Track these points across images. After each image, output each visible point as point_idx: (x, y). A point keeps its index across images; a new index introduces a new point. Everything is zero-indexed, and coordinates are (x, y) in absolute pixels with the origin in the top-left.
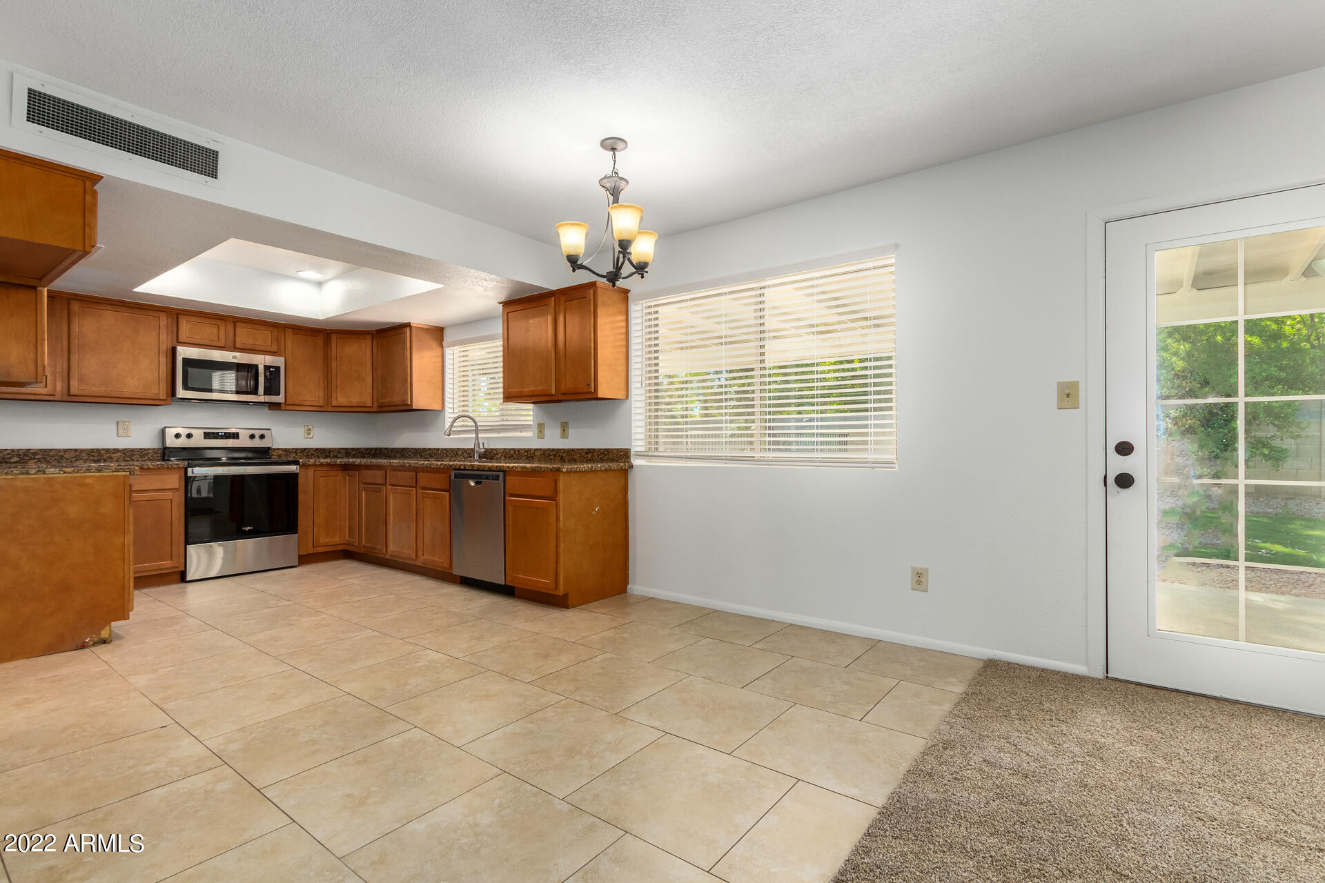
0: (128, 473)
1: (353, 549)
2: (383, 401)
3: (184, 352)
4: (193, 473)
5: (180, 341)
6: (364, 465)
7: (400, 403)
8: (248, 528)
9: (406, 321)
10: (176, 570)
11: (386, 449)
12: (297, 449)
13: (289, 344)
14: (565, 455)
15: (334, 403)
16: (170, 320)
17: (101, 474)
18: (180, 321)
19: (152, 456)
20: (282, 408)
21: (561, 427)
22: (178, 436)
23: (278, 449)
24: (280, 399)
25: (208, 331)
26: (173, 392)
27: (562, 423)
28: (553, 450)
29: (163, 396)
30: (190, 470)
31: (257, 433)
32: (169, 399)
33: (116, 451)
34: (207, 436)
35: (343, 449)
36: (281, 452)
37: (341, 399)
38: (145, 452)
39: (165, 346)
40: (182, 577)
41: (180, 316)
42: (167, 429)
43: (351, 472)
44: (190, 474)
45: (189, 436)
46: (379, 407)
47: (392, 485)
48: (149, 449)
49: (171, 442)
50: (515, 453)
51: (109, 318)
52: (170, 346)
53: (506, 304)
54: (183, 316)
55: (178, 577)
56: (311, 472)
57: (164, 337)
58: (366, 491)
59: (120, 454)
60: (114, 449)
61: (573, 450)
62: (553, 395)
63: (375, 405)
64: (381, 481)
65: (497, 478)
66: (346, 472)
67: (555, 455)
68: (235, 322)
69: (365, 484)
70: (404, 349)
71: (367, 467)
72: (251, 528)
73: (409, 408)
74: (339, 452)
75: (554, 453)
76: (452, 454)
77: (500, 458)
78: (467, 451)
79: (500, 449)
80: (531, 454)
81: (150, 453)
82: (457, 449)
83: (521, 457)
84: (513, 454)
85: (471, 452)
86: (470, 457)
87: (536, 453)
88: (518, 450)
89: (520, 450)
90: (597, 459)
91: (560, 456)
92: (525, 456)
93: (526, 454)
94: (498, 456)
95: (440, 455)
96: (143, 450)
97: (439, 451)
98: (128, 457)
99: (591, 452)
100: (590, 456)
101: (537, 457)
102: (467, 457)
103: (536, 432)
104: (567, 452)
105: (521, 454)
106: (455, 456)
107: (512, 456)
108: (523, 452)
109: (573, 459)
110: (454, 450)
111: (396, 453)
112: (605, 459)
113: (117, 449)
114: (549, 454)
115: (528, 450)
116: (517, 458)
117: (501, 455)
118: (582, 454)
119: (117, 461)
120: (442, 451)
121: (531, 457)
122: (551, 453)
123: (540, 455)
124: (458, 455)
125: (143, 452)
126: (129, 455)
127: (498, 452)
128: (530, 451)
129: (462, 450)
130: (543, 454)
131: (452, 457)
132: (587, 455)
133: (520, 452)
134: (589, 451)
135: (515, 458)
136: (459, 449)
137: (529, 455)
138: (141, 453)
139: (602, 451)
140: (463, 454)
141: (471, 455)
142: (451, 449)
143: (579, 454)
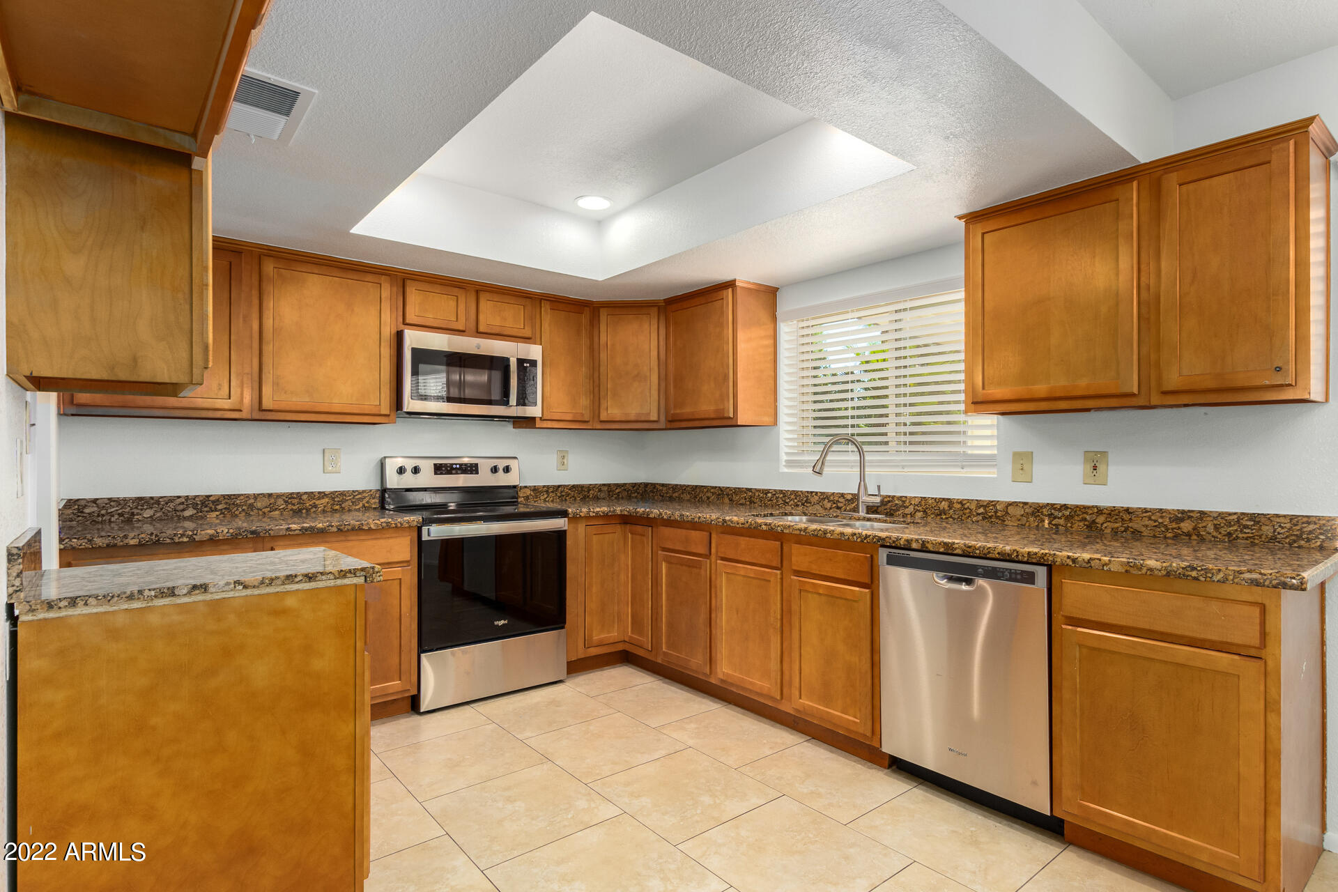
0: (362, 580)
1: (641, 653)
2: (678, 411)
3: (414, 339)
4: (429, 535)
5: (407, 322)
6: (668, 520)
7: (712, 416)
8: (501, 623)
9: (728, 278)
10: (407, 695)
11: (663, 485)
12: (548, 487)
13: (546, 326)
14: (1101, 519)
15: (603, 417)
16: (395, 289)
17: (312, 585)
18: (408, 290)
19: (368, 502)
20: (537, 426)
21: (1086, 460)
22: (401, 471)
23: (526, 487)
24: (534, 411)
25: (444, 307)
26: (398, 403)
27: (1087, 453)
28: (1065, 507)
29: (385, 410)
30: (425, 529)
31: (501, 464)
32: (393, 415)
33: (322, 495)
34: (439, 469)
35: (604, 485)
36: (528, 492)
37: (612, 410)
38: (360, 496)
39: (388, 331)
40: (414, 705)
41: (408, 283)
42: (387, 460)
43: (639, 528)
44: (425, 537)
45: (416, 470)
46: (670, 421)
47: (723, 559)
48: (364, 491)
49: (393, 481)
50: (950, 507)
51: (315, 286)
52: (394, 331)
53: (973, 218)
54: (410, 281)
55: (408, 704)
56: (581, 528)
57: (387, 316)
58: (669, 562)
59: (327, 500)
60: (319, 493)
61: (1127, 510)
62: (1133, 395)
63: (663, 418)
64: (702, 550)
65: (1029, 578)
66: (628, 526)
67: (1068, 518)
68: (477, 292)
69: (664, 549)
70: (721, 325)
71: (670, 523)
72: (506, 622)
73: (729, 423)
74: (600, 491)
75: (1067, 513)
76: (796, 501)
77: (912, 515)
78: (832, 498)
79: (911, 498)
80: (996, 512)
81: (367, 499)
82: (808, 492)
83: (967, 515)
84: (946, 508)
85: (840, 500)
86: (838, 508)
87: (1010, 510)
88: (961, 502)
89: (965, 502)
90: (1215, 534)
91: (1085, 520)
92: (978, 514)
93: (981, 510)
94: (907, 511)
95: (770, 500)
96: (357, 493)
97: (769, 495)
98: (337, 505)
99: (1190, 517)
100: (1186, 526)
101: (1013, 519)
102: (831, 508)
103: (1008, 468)
104: (1110, 514)
105: (968, 511)
106: (803, 504)
107: (943, 512)
108: (973, 507)
109: (1126, 529)
110: (800, 493)
111: (683, 493)
112: (1245, 536)
113: (324, 492)
114: (1052, 514)
115: (988, 504)
116: (956, 517)
117: (914, 509)
118: (1160, 520)
119: (324, 510)
120: (775, 494)
121: (997, 517)
122: (1056, 513)
123: (1022, 515)
124: (810, 503)
125: (357, 497)
126: (339, 501)
127: (907, 504)
128: (994, 506)
129: (819, 494)
130: (1033, 514)
131: (797, 506)
132: (1177, 523)
133: (966, 506)
134: (1184, 515)
135: (951, 517)
136: (812, 492)
137: (990, 514)
138: (353, 498)
139: (1235, 517)
140: (820, 502)
141: (839, 505)
142: (794, 491)
143: (1150, 519)
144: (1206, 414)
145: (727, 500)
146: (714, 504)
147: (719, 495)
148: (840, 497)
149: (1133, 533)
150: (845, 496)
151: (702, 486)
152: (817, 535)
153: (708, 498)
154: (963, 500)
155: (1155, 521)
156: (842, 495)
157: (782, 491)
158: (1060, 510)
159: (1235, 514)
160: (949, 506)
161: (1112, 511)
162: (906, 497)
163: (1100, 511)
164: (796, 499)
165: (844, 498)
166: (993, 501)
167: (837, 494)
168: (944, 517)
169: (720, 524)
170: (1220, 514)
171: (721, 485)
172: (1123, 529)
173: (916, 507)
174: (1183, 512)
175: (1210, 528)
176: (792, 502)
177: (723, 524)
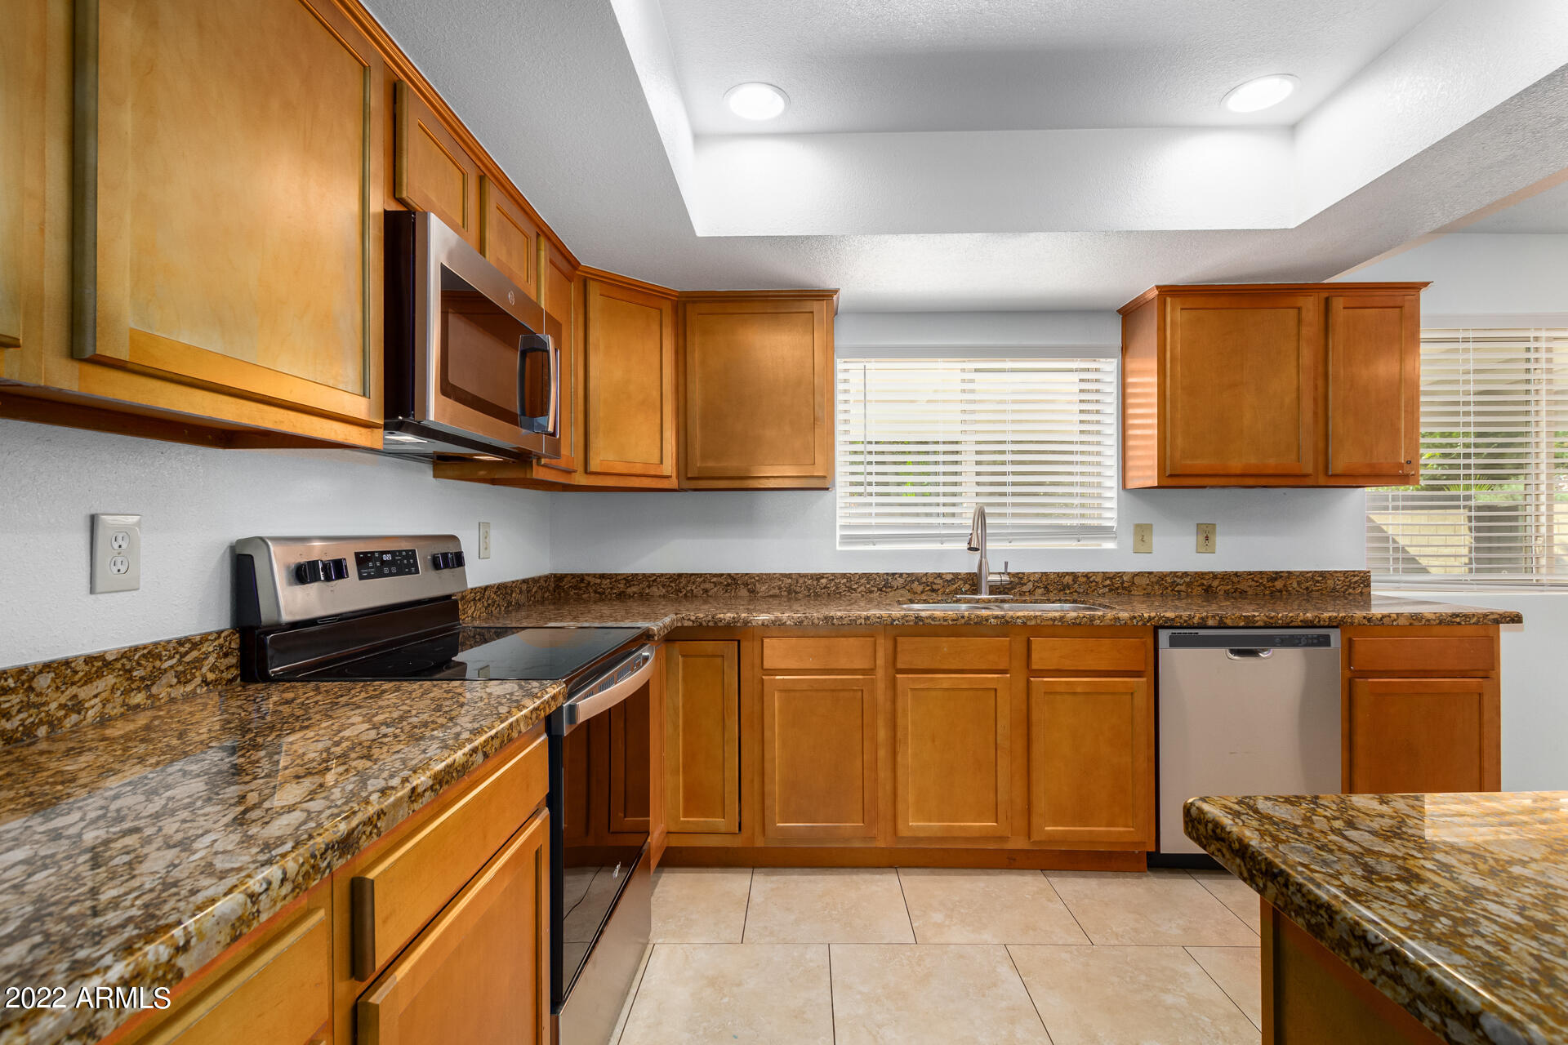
5: (406, 193)
11: (602, 576)
15: (594, 464)
19: (211, 669)
21: (1198, 532)
27: (1198, 524)
28: (1186, 574)
33: (98, 664)
34: (363, 565)
37: (606, 456)
38: (195, 654)
59: (110, 679)
61: (1236, 574)
65: (1325, 641)
66: (677, 645)
67: (1189, 584)
68: (482, 180)
69: (778, 672)
75: (1188, 580)
76: (868, 586)
77: (1031, 593)
78: (924, 579)
79: (1030, 574)
80: (1122, 583)
81: (212, 659)
82: (887, 574)
83: (1093, 588)
84: (1071, 582)
85: (935, 581)
86: (933, 590)
87: (1137, 580)
88: (1086, 575)
89: (1089, 575)
90: (1298, 589)
91: (1203, 584)
92: (1104, 586)
93: (1108, 582)
94: (1025, 588)
95: (825, 588)
96: (188, 646)
97: (824, 581)
98: (139, 689)
99: (1281, 577)
100: (1279, 584)
101: (1140, 589)
102: (922, 592)
103: (1129, 540)
104: (1223, 578)
105: (1094, 584)
106: (881, 590)
107: (1068, 586)
108: (1099, 579)
109: (1236, 589)
110: (875, 576)
111: (649, 587)
112: (1317, 588)
113: (101, 657)
114: (1175, 582)
115: (1114, 575)
116: (1081, 590)
117: (1033, 586)
118: (1261, 581)
119: (102, 715)
120: (833, 580)
121: (1124, 588)
122: (1178, 580)
123: (1148, 585)
124: (891, 587)
125: (188, 658)
126: (142, 679)
127: (1025, 581)
128: (1121, 577)
129: (904, 576)
130: (1157, 582)
131: (871, 592)
132: (1272, 582)
133: (1091, 579)
134: (1277, 576)
135: (1076, 591)
136: (894, 574)
137: (1116, 586)
138: (180, 662)
139: (1310, 574)
140: (906, 585)
141: (935, 587)
142: (865, 574)
143: (1253, 580)
144: (1285, 494)
145: (743, 592)
146: (716, 597)
147: (728, 585)
148: (936, 578)
149: (1241, 593)
150: (944, 576)
151: (692, 575)
152: (1080, 624)
153: (706, 591)
154: (1089, 573)
155: (1257, 582)
156: (940, 575)
157: (845, 574)
158: (1181, 577)
159: (1311, 572)
160: (1073, 580)
161: (1224, 575)
162: (1023, 573)
163: (1215, 576)
164: (868, 583)
165: (942, 578)
166: (1120, 573)
167: (932, 574)
168: (1068, 592)
169: (912, 623)
170: (1301, 572)
171: (732, 572)
172: (1233, 590)
173: (1036, 584)
174: (1276, 573)
175: (1295, 585)
176: (862, 588)
177: (916, 623)
